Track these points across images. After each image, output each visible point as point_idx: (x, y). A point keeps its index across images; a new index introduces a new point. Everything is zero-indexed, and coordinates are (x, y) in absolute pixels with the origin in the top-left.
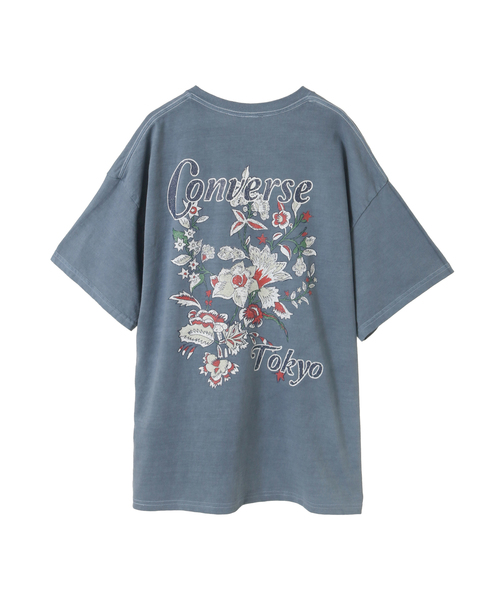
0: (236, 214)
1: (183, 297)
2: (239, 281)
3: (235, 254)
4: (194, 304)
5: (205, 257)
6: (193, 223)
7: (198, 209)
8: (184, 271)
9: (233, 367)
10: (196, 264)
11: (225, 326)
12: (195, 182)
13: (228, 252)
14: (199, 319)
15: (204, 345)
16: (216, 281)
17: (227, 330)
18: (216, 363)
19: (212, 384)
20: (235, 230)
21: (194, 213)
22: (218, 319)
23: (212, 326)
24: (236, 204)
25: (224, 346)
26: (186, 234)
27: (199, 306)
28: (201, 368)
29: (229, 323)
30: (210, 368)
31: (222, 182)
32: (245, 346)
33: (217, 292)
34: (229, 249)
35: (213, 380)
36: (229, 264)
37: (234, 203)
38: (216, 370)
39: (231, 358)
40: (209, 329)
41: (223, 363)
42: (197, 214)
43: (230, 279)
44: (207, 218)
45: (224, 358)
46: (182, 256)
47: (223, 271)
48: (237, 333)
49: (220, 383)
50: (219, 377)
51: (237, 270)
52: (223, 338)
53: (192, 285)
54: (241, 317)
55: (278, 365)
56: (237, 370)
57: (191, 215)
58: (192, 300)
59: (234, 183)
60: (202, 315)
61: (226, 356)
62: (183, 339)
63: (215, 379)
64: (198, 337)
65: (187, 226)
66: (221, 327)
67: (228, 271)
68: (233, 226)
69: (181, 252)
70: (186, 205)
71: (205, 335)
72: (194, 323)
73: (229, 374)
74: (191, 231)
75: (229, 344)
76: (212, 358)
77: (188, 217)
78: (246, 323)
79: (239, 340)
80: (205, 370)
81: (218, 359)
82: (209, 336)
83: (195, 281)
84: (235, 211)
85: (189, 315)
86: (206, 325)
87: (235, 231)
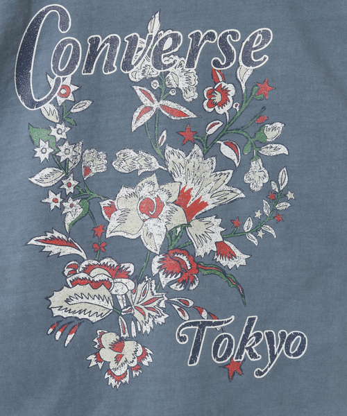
0: (139, 93)
1: (53, 241)
2: (150, 208)
3: (142, 162)
4: (74, 251)
5: (88, 170)
6: (64, 113)
7: (73, 88)
8: (52, 195)
9: (144, 355)
10: (74, 183)
11: (131, 285)
12: (64, 43)
13: (129, 160)
14: (83, 275)
15: (94, 319)
16: (111, 209)
17: (134, 291)
18: (118, 346)
19: (112, 381)
20: (139, 120)
21: (66, 95)
22: (117, 273)
23: (108, 285)
24: (139, 77)
25: (131, 318)
26: (54, 132)
27: (83, 254)
28: (92, 357)
29: (137, 279)
30: (108, 355)
31: (113, 42)
32: (161, 320)
33: (114, 227)
34: (132, 153)
35: (113, 375)
36: (132, 179)
37: (135, 75)
38: (118, 359)
39: (140, 338)
40: (103, 290)
41: (129, 347)
42: (71, 98)
43: (134, 204)
44: (89, 103)
45: (130, 338)
46: (47, 171)
47: (124, 191)
48: (149, 297)
49: (127, 379)
50: (124, 369)
51: (147, 189)
52: (128, 304)
53: (69, 219)
54: (155, 271)
55: (229, 351)
56: (149, 359)
57: (61, 100)
58: (70, 244)
59: (133, 41)
60: (88, 269)
61: (134, 334)
62: (56, 312)
63: (118, 373)
64: (83, 307)
65: (53, 118)
66: (123, 287)
67: (131, 191)
68: (136, 114)
69: (46, 164)
70: (52, 83)
71: (96, 301)
72: (74, 283)
73: (139, 366)
74: (62, 127)
75: (137, 314)
76: (109, 338)
77: (55, 103)
78: (164, 280)
79: (153, 309)
80: (99, 359)
81: (122, 340)
82: (104, 303)
83: (73, 212)
84: (137, 88)
85: (67, 271)
86: (96, 285)
87: (139, 124)
